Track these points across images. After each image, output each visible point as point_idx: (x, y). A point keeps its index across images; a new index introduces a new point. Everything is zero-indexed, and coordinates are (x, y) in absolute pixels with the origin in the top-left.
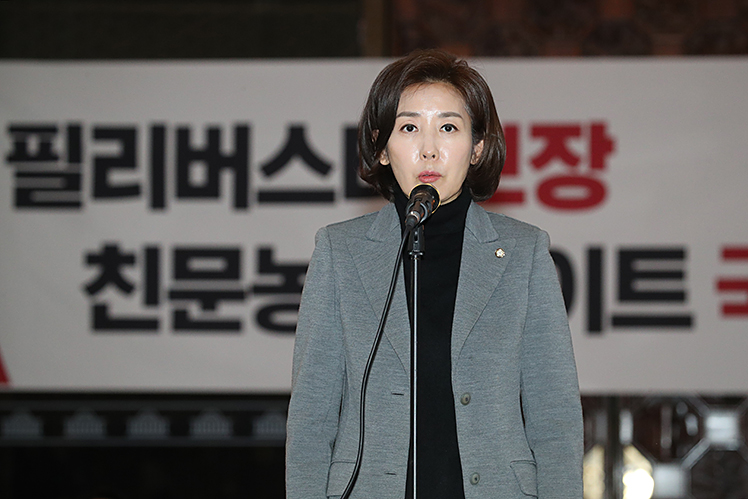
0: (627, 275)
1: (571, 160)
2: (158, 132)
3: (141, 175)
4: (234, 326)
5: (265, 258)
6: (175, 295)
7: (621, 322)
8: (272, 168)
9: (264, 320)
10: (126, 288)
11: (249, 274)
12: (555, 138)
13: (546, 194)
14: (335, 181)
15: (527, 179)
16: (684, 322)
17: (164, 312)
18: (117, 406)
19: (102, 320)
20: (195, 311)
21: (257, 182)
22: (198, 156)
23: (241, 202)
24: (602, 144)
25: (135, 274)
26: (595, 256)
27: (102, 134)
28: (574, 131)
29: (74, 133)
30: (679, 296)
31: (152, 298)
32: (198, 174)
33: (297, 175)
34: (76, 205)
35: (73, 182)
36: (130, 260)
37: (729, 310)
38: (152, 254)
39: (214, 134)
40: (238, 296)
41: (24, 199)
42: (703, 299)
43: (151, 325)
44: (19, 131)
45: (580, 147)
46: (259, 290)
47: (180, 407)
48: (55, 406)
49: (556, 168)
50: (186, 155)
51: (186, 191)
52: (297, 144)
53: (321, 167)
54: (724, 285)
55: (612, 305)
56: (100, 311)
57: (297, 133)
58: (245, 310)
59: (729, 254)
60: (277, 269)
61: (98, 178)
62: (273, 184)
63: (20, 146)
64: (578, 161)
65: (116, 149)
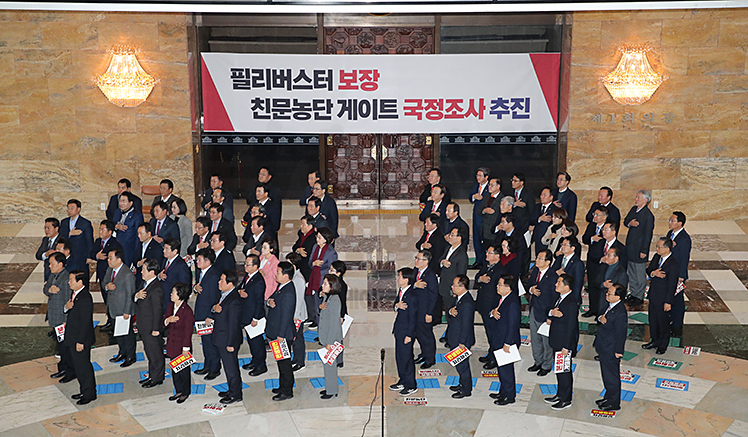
0: (382, 106)
2: (268, 71)
3: (265, 81)
4: (289, 118)
5: (295, 101)
6: (273, 110)
7: (380, 117)
8: (296, 81)
9: (295, 116)
10: (262, 109)
11: (292, 106)
12: (365, 73)
13: (363, 87)
14: (312, 83)
15: (359, 83)
16: (397, 117)
17: (271, 114)
18: (261, 136)
19: (256, 116)
20: (279, 114)
21: (293, 83)
22: (278, 77)
23: (289, 89)
24: (377, 75)
25: (264, 105)
26: (375, 101)
27: (254, 71)
28: (370, 72)
29: (247, 70)
30: (395, 111)
31: (268, 111)
32: (278, 82)
33: (303, 82)
34: (249, 88)
36: (263, 102)
37: (406, 114)
38: (268, 100)
39: (282, 71)
40: (290, 111)
41: (235, 87)
42: (400, 112)
43: (269, 117)
44: (234, 70)
45: (371, 76)
46: (294, 109)
47: (276, 137)
48: (245, 136)
49: (366, 80)
50: (276, 77)
51: (276, 85)
52: (302, 74)
53: (310, 81)
54: (405, 108)
55: (379, 113)
56: (256, 114)
57: (302, 71)
58: (291, 114)
59: (406, 101)
60: (299, 104)
61: (254, 82)
62: (297, 84)
63: (234, 74)
64: (371, 79)
65: (258, 75)
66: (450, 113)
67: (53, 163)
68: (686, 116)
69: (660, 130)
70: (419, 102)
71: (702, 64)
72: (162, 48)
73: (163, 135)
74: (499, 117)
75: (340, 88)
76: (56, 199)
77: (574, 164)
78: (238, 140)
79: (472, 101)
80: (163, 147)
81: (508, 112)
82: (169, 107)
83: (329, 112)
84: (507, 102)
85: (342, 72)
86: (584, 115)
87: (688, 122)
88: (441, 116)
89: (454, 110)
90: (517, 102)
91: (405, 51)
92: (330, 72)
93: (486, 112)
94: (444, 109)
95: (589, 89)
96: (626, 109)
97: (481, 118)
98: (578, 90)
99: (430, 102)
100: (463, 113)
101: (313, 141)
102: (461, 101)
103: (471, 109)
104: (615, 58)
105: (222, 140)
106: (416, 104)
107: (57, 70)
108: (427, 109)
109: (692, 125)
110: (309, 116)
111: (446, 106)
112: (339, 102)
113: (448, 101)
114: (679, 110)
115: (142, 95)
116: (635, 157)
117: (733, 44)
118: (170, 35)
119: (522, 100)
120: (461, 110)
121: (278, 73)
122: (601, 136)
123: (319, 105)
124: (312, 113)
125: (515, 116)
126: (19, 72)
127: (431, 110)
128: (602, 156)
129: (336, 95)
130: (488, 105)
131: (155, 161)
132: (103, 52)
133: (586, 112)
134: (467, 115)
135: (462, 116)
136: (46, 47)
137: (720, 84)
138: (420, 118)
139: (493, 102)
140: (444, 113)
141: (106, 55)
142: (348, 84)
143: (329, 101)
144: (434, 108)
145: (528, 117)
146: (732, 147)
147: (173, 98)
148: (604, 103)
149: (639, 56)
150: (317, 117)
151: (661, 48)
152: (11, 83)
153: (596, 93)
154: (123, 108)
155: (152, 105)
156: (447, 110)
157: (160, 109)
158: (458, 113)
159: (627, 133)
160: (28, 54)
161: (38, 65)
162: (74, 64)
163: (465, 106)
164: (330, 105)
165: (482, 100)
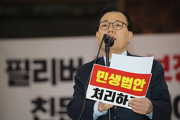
2: (54, 62)
6: (61, 113)
10: (44, 111)
15: (172, 72)
25: (47, 106)
27: (36, 62)
29: (27, 63)
32: (67, 74)
35: (27, 77)
36: (45, 102)
38: (52, 101)
39: (71, 61)
41: (12, 83)
44: (10, 62)
50: (63, 68)
51: (63, 79)
61: (35, 76)
63: (10, 67)
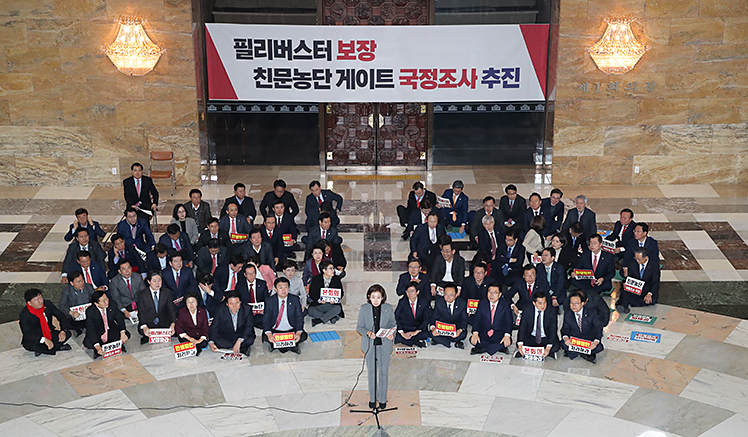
0: (379, 76)
1: (367, 49)
2: (270, 41)
3: (266, 51)
4: (290, 87)
5: (296, 71)
6: (275, 80)
7: (377, 86)
8: (296, 51)
9: (296, 85)
10: (264, 78)
11: (293, 76)
12: (363, 44)
13: (360, 57)
14: (312, 54)
15: (357, 54)
16: (393, 86)
17: (273, 83)
18: (263, 105)
19: (259, 85)
20: (280, 83)
21: (294, 53)
22: (280, 47)
23: (290, 59)
24: (374, 46)
25: (266, 75)
26: (372, 71)
27: (256, 42)
28: (367, 42)
29: (250, 41)
30: (391, 80)
31: (270, 81)
32: (280, 52)
33: (303, 52)
34: (252, 58)
35: (250, 53)
36: (265, 71)
37: (402, 83)
38: (270, 70)
39: (283, 42)
40: (291, 80)
41: (238, 57)
42: (396, 81)
43: (271, 86)
44: (237, 41)
45: (368, 46)
46: (295, 79)
47: (278, 105)
48: (249, 104)
49: (363, 51)
50: (277, 47)
51: (277, 56)
52: (303, 45)
53: (309, 51)
54: (401, 78)
55: (376, 83)
56: (258, 83)
57: (302, 42)
58: (292, 83)
59: (402, 71)
60: (299, 74)
61: (256, 52)
62: (297, 54)
63: (237, 44)
64: (368, 49)
65: (260, 45)
66: (444, 82)
67: (66, 129)
68: (667, 84)
69: (642, 98)
70: (414, 71)
71: (683, 34)
72: (168, 18)
73: (169, 103)
74: (491, 87)
75: (339, 58)
76: (70, 163)
77: (560, 131)
78: (242, 109)
79: (464, 71)
80: (170, 115)
81: (499, 82)
82: (175, 76)
83: (328, 81)
84: (498, 72)
85: (340, 42)
86: (571, 84)
87: (668, 91)
88: (435, 85)
89: (448, 79)
90: (508, 71)
91: (401, 22)
92: (329, 42)
93: (478, 82)
94: (439, 78)
95: (576, 58)
96: (610, 78)
97: (473, 87)
98: (566, 60)
99: (425, 72)
100: (457, 82)
101: (314, 109)
102: (454, 71)
103: (464, 79)
104: (601, 29)
105: (227, 109)
106: (411, 74)
107: (67, 39)
108: (421, 78)
109: (672, 93)
110: (309, 86)
111: (440, 75)
112: (338, 72)
113: (441, 71)
114: (660, 79)
115: (149, 64)
116: (618, 124)
117: (713, 15)
118: (176, 6)
119: (513, 70)
120: (454, 80)
121: (279, 44)
122: (587, 105)
123: (319, 75)
124: (312, 82)
125: (506, 85)
126: (31, 41)
127: (425, 79)
128: (587, 124)
129: (335, 65)
130: (480, 75)
131: (163, 128)
132: (111, 22)
133: (573, 81)
134: (460, 84)
135: (455, 86)
136: (56, 17)
137: (700, 53)
138: (415, 88)
139: (484, 72)
140: (438, 82)
141: (114, 25)
142: (347, 54)
143: (328, 71)
144: (428, 77)
145: (518, 86)
146: (709, 114)
147: (178, 67)
148: (590, 72)
149: (624, 27)
150: (317, 86)
151: (644, 19)
152: (25, 52)
153: (583, 62)
154: (132, 77)
155: (159, 74)
156: (441, 80)
157: (166, 78)
158: (451, 82)
159: (611, 102)
160: (40, 23)
161: (50, 35)
162: (84, 34)
163: (458, 76)
164: (329, 75)
165: (474, 71)
